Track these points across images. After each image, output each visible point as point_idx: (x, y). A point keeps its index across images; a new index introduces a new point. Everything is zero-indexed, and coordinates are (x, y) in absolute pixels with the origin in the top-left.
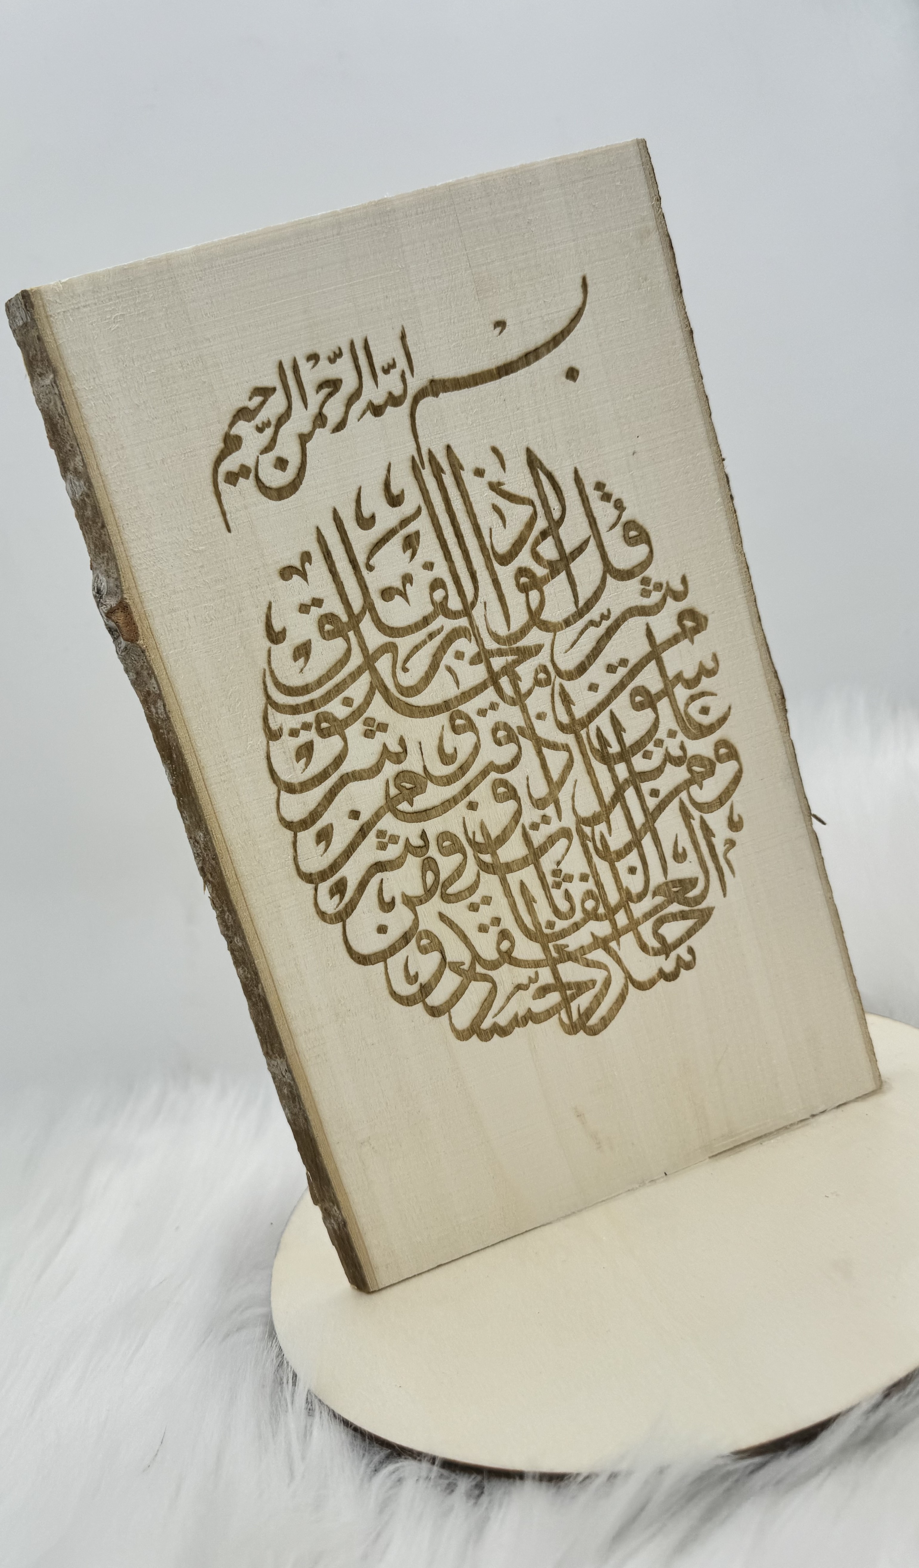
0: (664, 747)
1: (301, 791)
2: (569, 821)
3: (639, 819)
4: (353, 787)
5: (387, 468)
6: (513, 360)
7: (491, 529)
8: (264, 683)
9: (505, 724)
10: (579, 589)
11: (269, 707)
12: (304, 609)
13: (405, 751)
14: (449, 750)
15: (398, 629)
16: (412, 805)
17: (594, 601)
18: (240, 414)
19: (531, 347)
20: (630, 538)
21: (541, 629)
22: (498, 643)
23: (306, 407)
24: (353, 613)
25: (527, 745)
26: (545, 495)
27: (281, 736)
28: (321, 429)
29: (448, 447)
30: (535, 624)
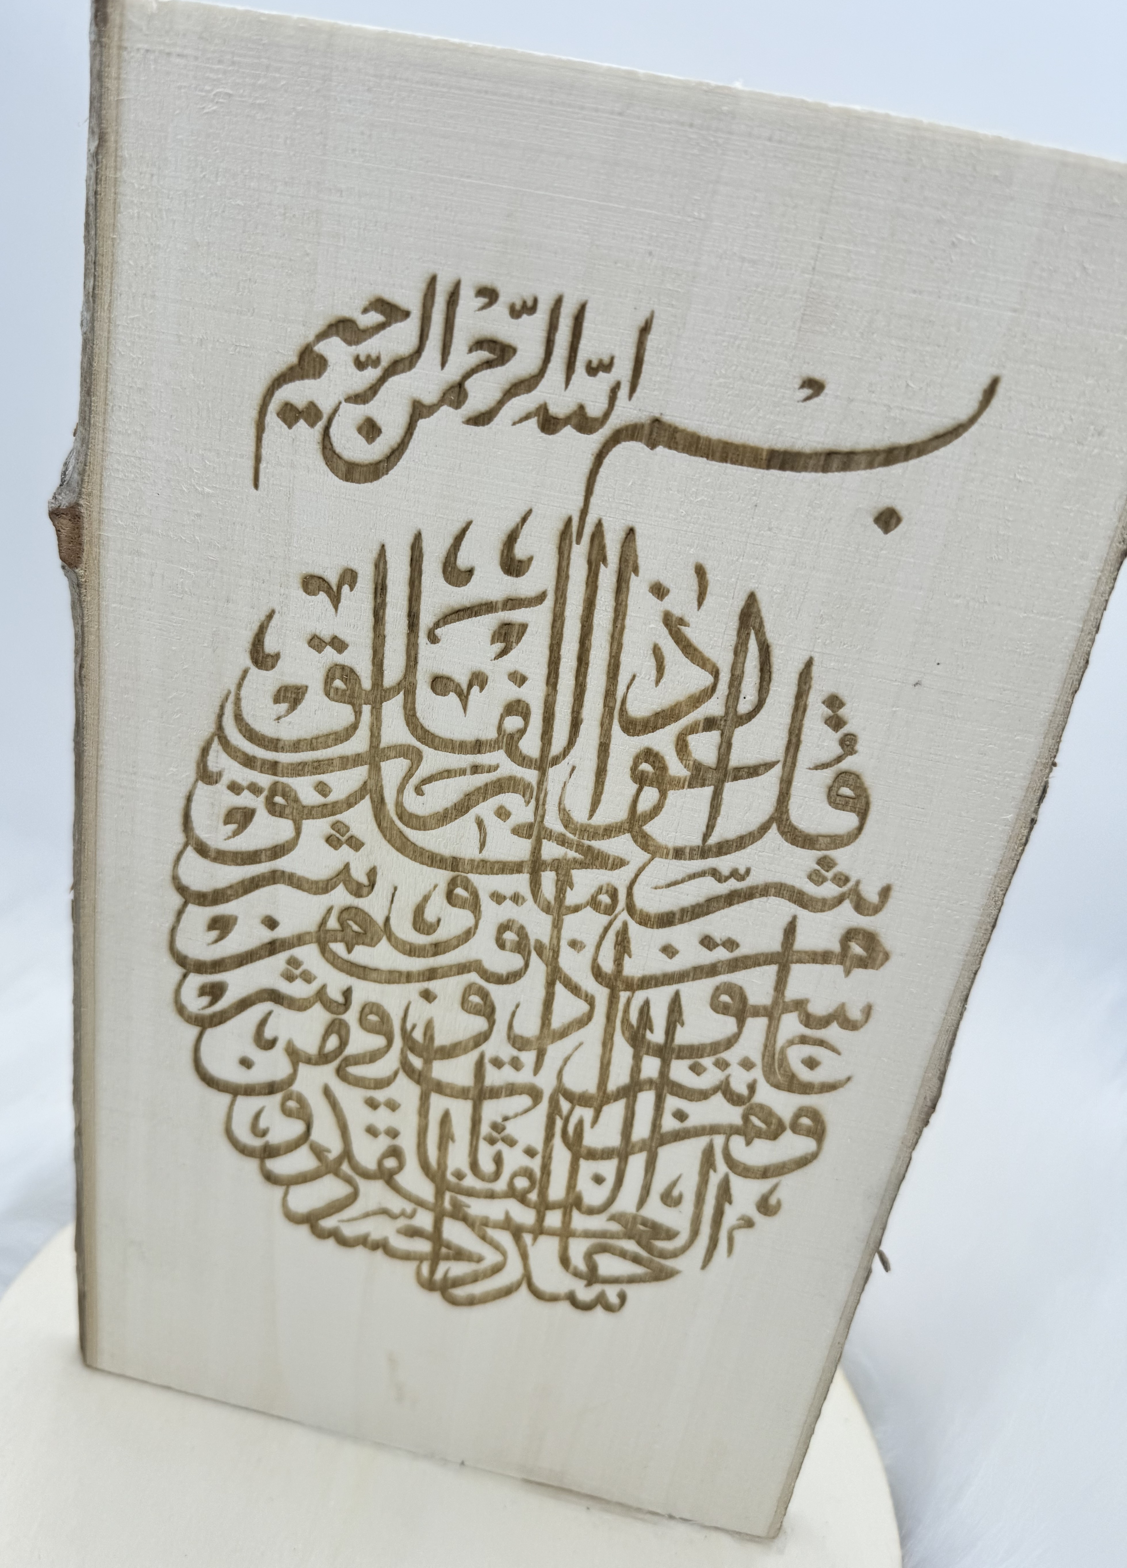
0: (727, 1072)
1: (215, 860)
2: (546, 1082)
3: (641, 1130)
4: (282, 890)
5: (523, 514)
6: (804, 451)
7: (634, 677)
8: (222, 707)
9: (522, 928)
10: (719, 820)
11: (216, 739)
12: (316, 643)
13: (372, 885)
14: (430, 915)
15: (434, 736)
16: (349, 950)
17: (734, 848)
18: (341, 326)
19: (846, 445)
20: (838, 795)
21: (636, 842)
22: (566, 827)
23: (443, 364)
24: (382, 685)
25: (538, 969)
26: (743, 672)
27: (216, 782)
28: (451, 410)
29: (631, 532)
30: (630, 831)
